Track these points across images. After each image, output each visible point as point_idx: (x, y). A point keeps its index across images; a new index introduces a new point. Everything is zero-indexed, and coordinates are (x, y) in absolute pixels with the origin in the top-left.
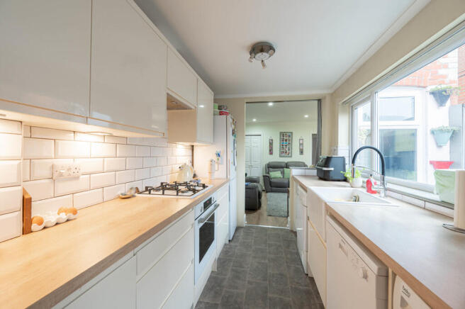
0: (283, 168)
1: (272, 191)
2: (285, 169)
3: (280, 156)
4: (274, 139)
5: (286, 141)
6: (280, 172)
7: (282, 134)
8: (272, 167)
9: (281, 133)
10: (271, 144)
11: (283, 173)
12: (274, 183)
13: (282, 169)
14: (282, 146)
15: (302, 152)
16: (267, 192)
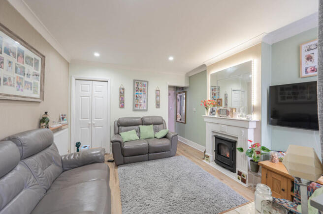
0: (138, 125)
1: (125, 163)
2: (140, 126)
3: (134, 110)
4: (125, 88)
5: (141, 91)
6: (134, 131)
7: (137, 83)
8: (123, 125)
9: (134, 81)
10: (122, 94)
11: (138, 131)
12: (129, 150)
13: (137, 127)
14: (136, 98)
15: (158, 105)
16: (117, 165)
